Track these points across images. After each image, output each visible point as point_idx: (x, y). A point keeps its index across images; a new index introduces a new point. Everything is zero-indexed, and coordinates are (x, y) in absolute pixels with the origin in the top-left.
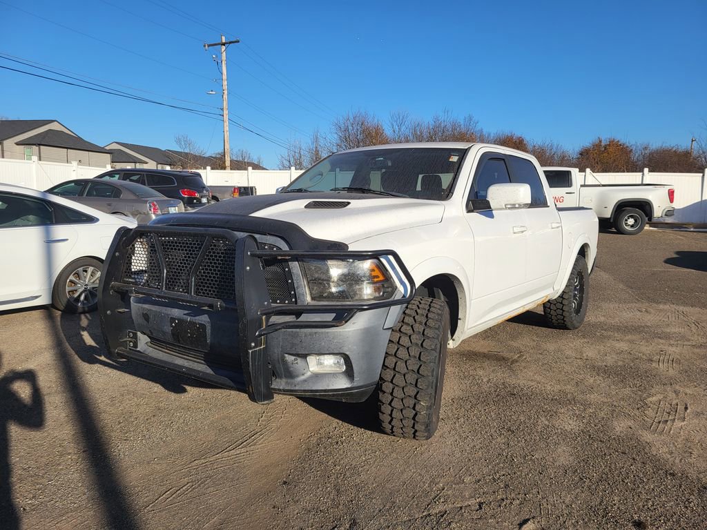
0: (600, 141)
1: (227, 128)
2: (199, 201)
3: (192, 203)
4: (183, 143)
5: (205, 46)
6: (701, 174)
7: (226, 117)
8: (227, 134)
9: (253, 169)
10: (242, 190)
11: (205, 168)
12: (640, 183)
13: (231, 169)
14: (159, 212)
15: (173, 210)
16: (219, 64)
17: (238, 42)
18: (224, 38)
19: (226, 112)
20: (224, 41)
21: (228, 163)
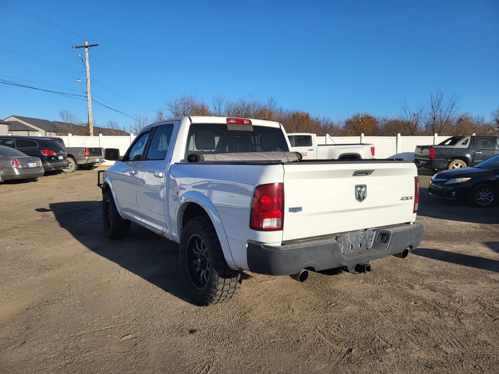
0: (359, 115)
1: (90, 106)
2: (56, 158)
3: (51, 160)
4: (65, 116)
5: (73, 48)
6: (396, 137)
7: (89, 99)
8: (90, 111)
10: (94, 150)
11: (67, 135)
12: (360, 143)
13: (94, 135)
14: (20, 167)
15: (31, 165)
16: (83, 60)
17: (97, 45)
18: (86, 42)
19: (89, 95)
20: (87, 44)
21: (91, 131)
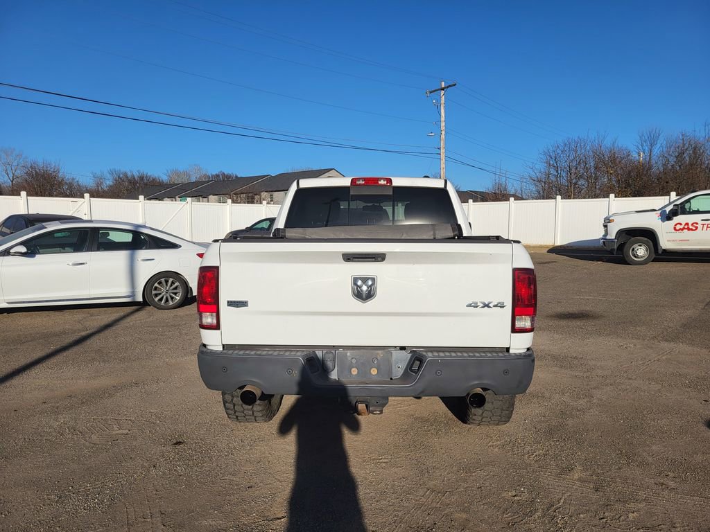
1: (443, 166)
5: (427, 93)
7: (443, 156)
8: (443, 172)
9: (474, 202)
16: (438, 108)
17: (455, 85)
19: (443, 151)
20: (443, 86)
